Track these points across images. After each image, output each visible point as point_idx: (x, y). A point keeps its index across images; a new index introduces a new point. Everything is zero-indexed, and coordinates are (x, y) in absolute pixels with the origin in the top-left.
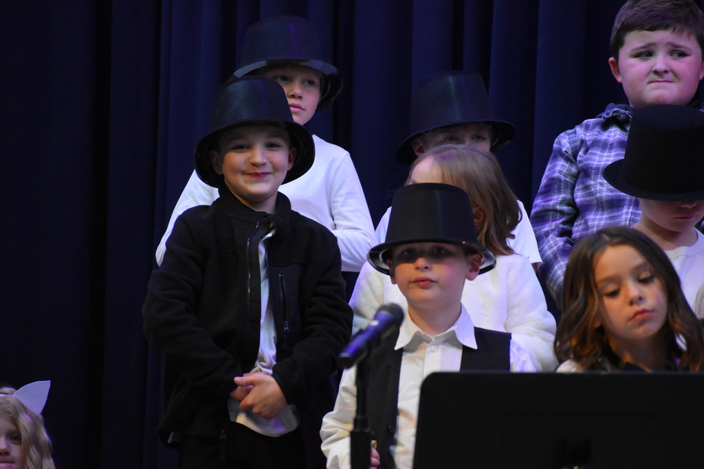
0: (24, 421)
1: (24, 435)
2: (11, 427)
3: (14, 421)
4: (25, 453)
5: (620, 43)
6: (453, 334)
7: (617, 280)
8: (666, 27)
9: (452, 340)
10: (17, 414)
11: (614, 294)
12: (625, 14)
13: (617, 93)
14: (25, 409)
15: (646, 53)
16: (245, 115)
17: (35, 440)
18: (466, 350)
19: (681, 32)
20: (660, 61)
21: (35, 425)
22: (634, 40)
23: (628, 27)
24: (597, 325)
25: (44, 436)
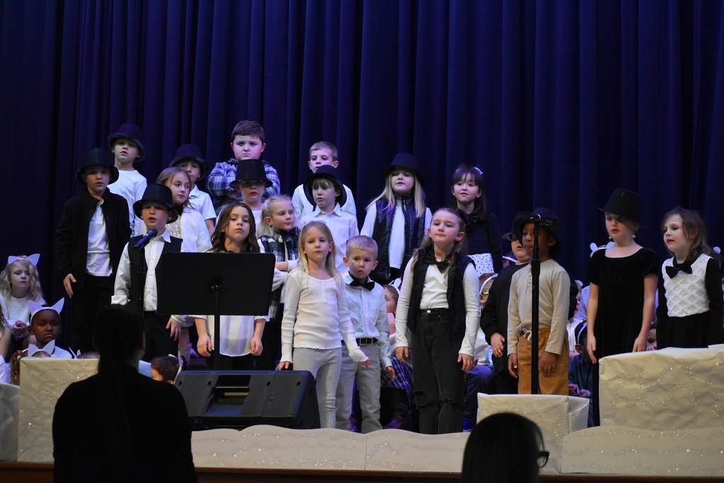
0: (31, 267)
1: (31, 272)
2: (26, 269)
3: (28, 267)
4: (31, 279)
5: (234, 139)
6: (162, 237)
7: (237, 215)
8: (249, 134)
9: (162, 239)
10: (28, 265)
11: (234, 220)
12: (236, 128)
13: (231, 154)
14: (31, 264)
15: (241, 143)
16: (97, 162)
17: (34, 274)
18: (166, 243)
19: (254, 136)
20: (246, 147)
21: (34, 269)
22: (238, 138)
23: (237, 133)
24: (223, 231)
25: (37, 273)
